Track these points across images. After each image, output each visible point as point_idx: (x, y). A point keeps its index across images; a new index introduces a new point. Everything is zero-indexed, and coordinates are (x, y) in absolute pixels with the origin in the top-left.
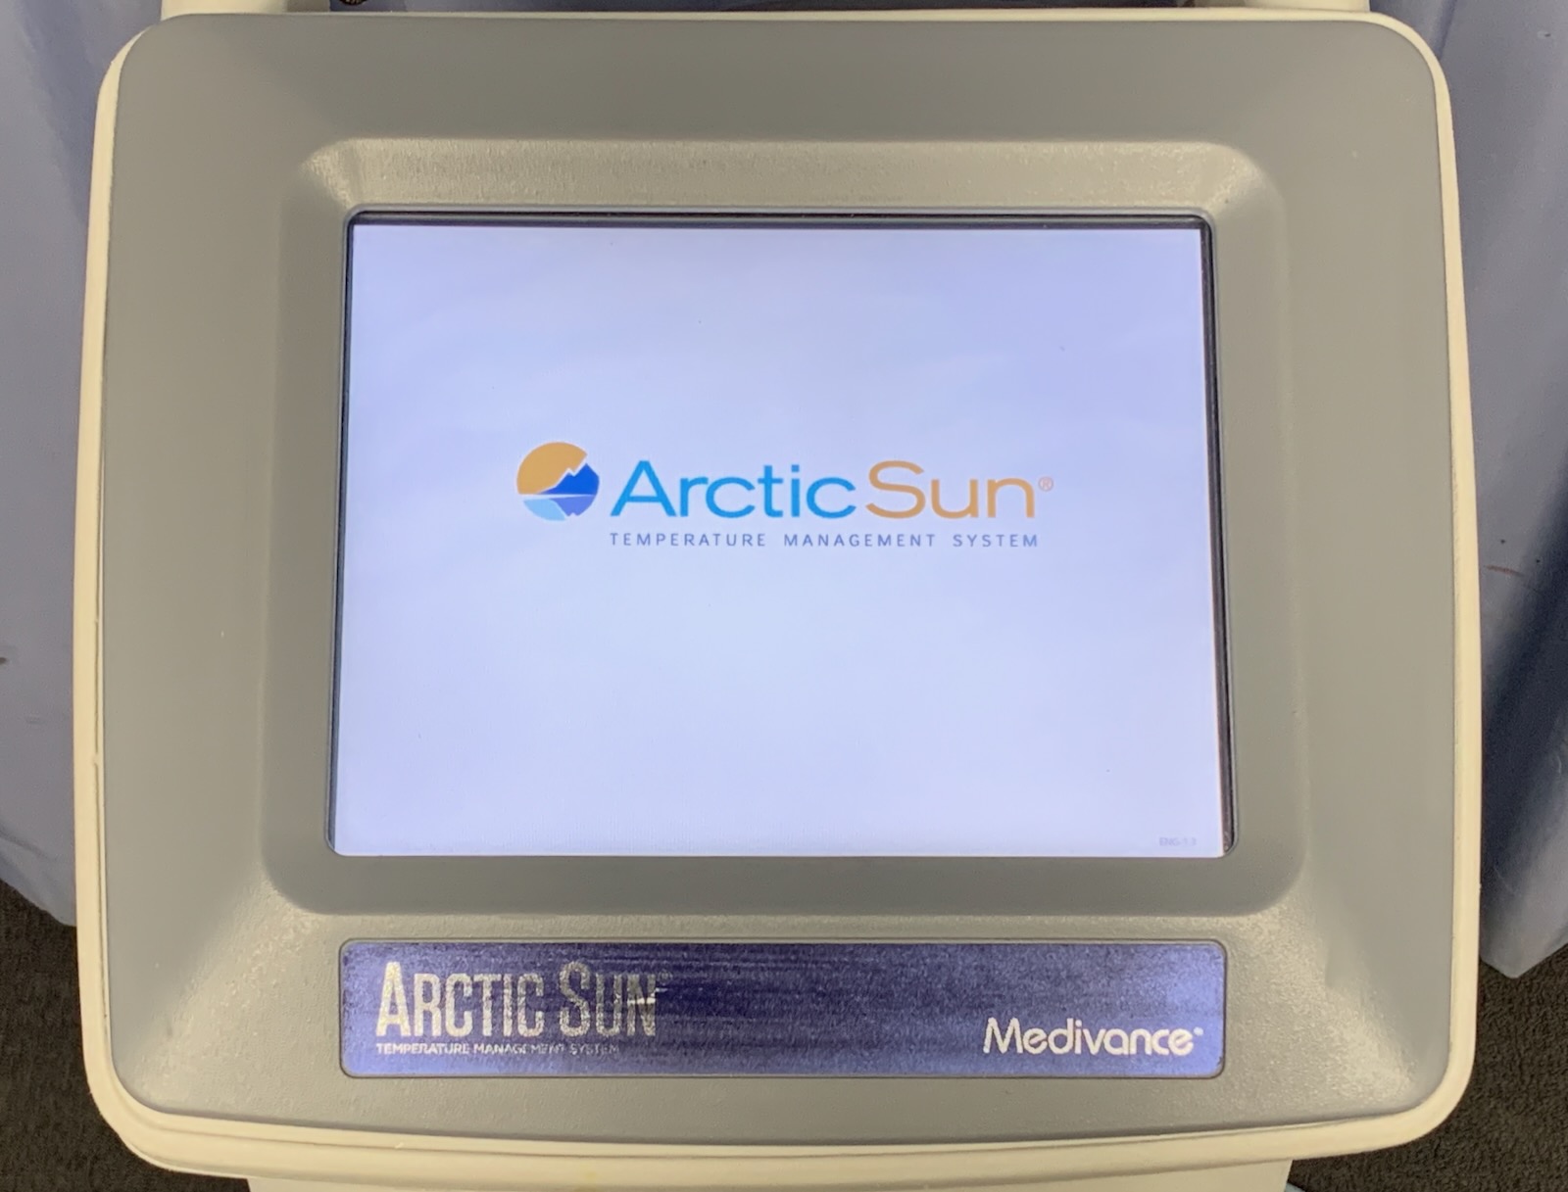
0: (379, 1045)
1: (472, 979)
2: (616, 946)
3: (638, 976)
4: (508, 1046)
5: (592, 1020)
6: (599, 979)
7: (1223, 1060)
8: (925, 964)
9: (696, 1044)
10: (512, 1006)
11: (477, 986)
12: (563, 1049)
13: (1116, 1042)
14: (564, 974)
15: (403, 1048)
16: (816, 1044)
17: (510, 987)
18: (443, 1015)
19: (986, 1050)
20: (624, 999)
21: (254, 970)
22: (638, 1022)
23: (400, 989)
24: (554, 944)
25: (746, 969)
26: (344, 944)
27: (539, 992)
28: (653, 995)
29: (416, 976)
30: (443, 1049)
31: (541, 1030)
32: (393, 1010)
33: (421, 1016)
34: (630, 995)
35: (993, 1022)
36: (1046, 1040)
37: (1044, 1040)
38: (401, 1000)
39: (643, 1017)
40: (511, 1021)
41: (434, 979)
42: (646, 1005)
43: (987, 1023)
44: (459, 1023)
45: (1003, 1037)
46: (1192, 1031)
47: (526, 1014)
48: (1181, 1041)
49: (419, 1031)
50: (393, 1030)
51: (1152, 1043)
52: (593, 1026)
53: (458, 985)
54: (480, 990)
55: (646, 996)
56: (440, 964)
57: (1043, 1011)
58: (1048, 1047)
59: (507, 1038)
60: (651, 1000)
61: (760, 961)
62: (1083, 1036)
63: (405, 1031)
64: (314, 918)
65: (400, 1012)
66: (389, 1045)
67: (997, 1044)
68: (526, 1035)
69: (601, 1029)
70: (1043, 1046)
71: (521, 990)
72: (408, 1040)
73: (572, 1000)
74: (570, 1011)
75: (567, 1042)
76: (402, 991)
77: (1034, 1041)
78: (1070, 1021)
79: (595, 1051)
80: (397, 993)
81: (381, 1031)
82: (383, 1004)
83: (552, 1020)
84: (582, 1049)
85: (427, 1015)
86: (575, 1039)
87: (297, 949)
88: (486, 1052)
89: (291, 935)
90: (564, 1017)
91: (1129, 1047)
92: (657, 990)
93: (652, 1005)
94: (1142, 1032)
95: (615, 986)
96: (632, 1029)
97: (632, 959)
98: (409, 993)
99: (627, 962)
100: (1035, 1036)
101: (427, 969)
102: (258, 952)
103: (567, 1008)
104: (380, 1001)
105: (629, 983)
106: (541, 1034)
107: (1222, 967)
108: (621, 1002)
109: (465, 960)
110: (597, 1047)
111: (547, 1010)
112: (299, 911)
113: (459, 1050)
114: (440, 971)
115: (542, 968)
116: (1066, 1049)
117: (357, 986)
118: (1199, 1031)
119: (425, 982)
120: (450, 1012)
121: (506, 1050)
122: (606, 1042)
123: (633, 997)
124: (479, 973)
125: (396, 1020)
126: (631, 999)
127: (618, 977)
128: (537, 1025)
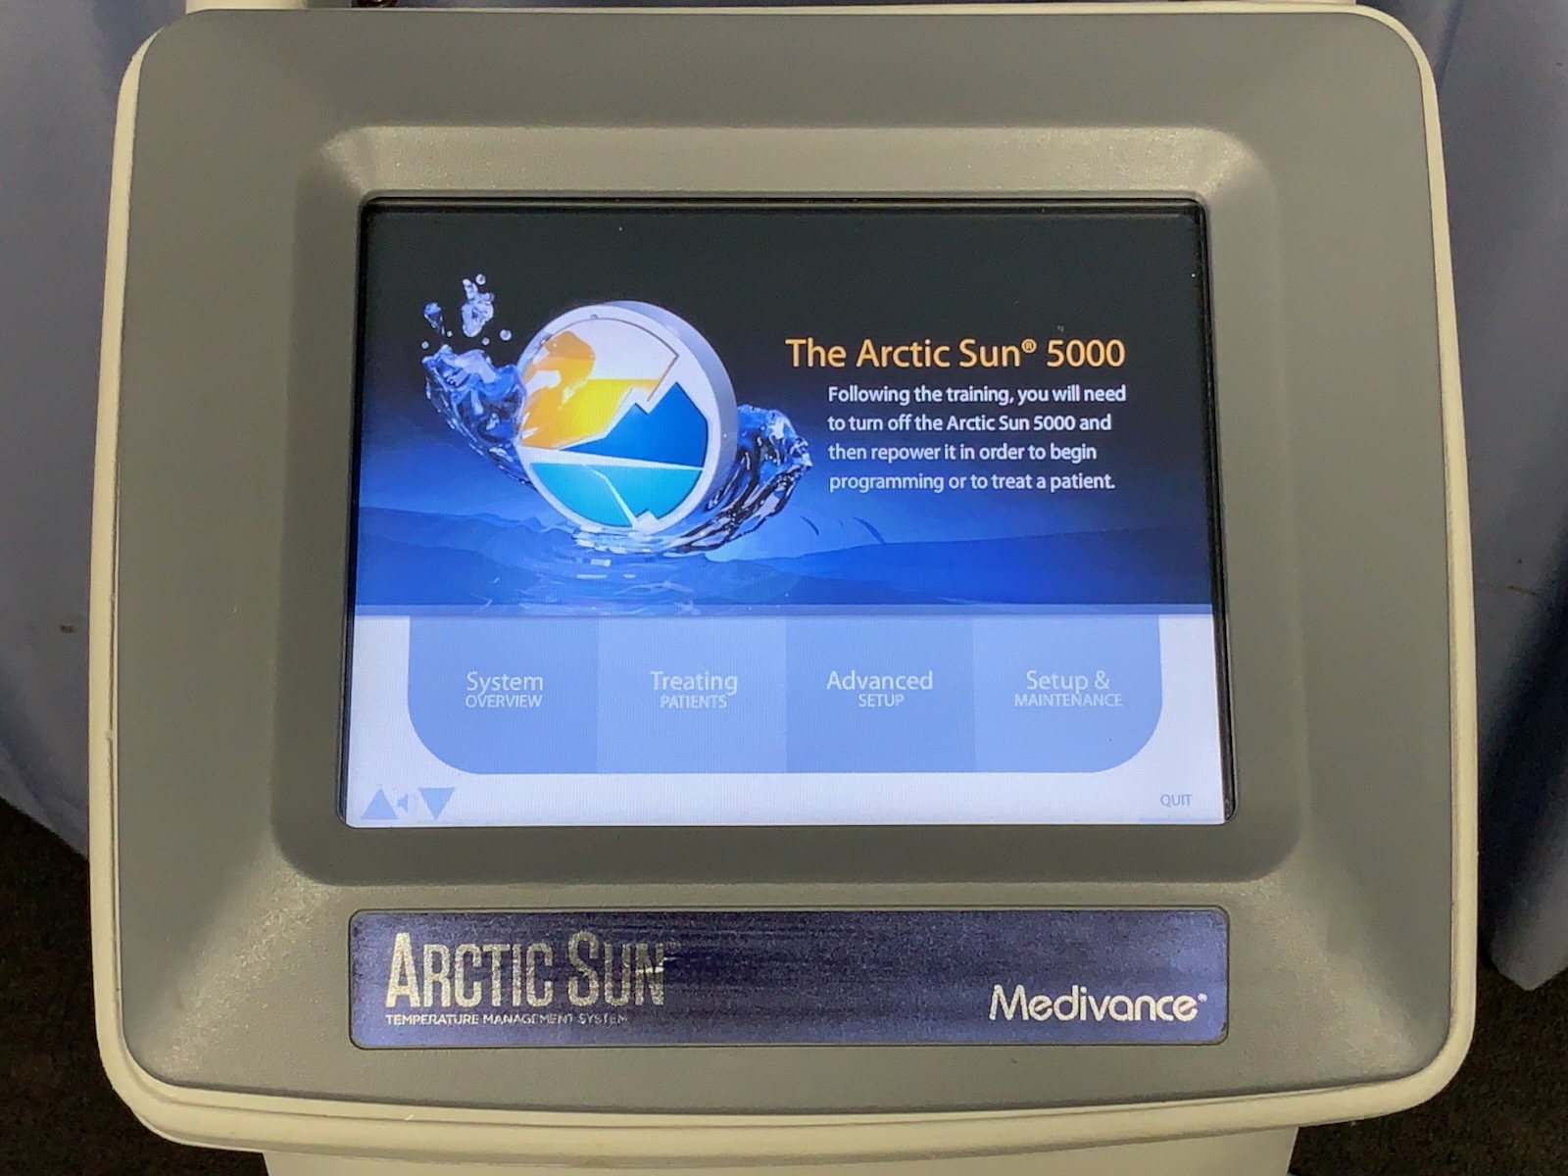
0: (389, 1016)
1: (481, 949)
2: (624, 915)
3: (646, 945)
4: (517, 1016)
5: (601, 990)
6: (608, 947)
7: (1226, 1026)
8: (931, 932)
9: (704, 1014)
10: (521, 976)
11: (486, 956)
12: (571, 1019)
13: (1121, 1008)
14: (573, 944)
15: (413, 1019)
16: (823, 1012)
17: (520, 957)
18: (452, 985)
19: (992, 1017)
20: (633, 969)
21: (264, 941)
22: (647, 992)
23: (409, 959)
24: (563, 914)
25: (753, 937)
26: (352, 916)
27: (548, 962)
28: (661, 964)
29: (426, 946)
30: (452, 1018)
31: (550, 1000)
32: (403, 982)
33: (431, 987)
34: (638, 964)
35: (998, 989)
36: (1052, 1007)
37: (1049, 1007)
38: (410, 970)
39: (651, 987)
40: (520, 991)
41: (443, 950)
42: (654, 973)
43: (993, 990)
44: (468, 995)
45: (1009, 1005)
46: (1196, 999)
47: (535, 983)
48: (1185, 1008)
49: (429, 1002)
50: (403, 1000)
51: (1156, 1009)
52: (602, 996)
53: (468, 955)
54: (489, 960)
55: (654, 967)
56: (449, 934)
57: (1048, 979)
58: (1053, 1013)
59: (517, 1008)
60: (659, 970)
61: (767, 929)
62: (1088, 1001)
63: (415, 1002)
64: (324, 889)
65: (409, 983)
66: (399, 1016)
67: (1003, 1011)
68: (534, 1005)
69: (609, 999)
70: (1050, 1011)
71: (530, 961)
72: (417, 1011)
73: (580, 970)
74: (579, 980)
75: (575, 1011)
76: (412, 962)
77: (1039, 1008)
78: (1075, 988)
79: (603, 1021)
80: (406, 963)
81: (391, 1002)
82: (392, 975)
83: (560, 991)
84: (590, 1019)
85: (437, 986)
86: (584, 1009)
87: (307, 920)
88: (495, 1023)
89: (301, 907)
90: (573, 986)
91: (1134, 1013)
92: (666, 959)
93: (660, 973)
94: (1146, 998)
95: (623, 955)
96: (640, 1000)
97: (640, 928)
98: (418, 964)
99: (635, 932)
100: (1040, 1003)
101: (437, 938)
102: (268, 924)
103: (575, 978)
104: (390, 973)
105: (637, 953)
106: (549, 1004)
107: (1225, 933)
108: (630, 972)
109: (474, 930)
110: (606, 1016)
111: (555, 980)
112: (310, 882)
113: (468, 1020)
114: (449, 941)
115: (551, 937)
116: (1072, 1016)
117: (367, 956)
118: (1203, 997)
119: (433, 953)
120: (459, 984)
121: (515, 1020)
122: (614, 1011)
123: (642, 966)
124: (488, 943)
125: (405, 991)
126: (639, 968)
127: (626, 946)
128: (546, 995)
